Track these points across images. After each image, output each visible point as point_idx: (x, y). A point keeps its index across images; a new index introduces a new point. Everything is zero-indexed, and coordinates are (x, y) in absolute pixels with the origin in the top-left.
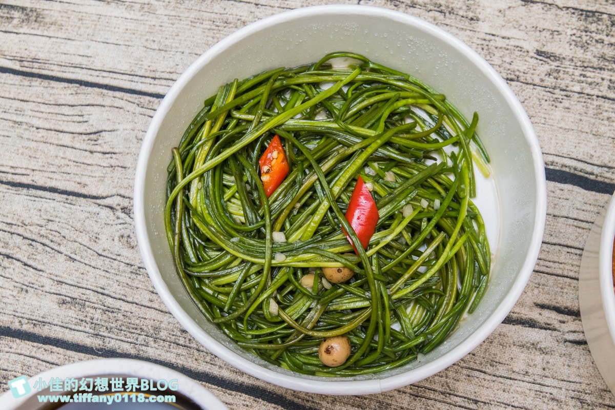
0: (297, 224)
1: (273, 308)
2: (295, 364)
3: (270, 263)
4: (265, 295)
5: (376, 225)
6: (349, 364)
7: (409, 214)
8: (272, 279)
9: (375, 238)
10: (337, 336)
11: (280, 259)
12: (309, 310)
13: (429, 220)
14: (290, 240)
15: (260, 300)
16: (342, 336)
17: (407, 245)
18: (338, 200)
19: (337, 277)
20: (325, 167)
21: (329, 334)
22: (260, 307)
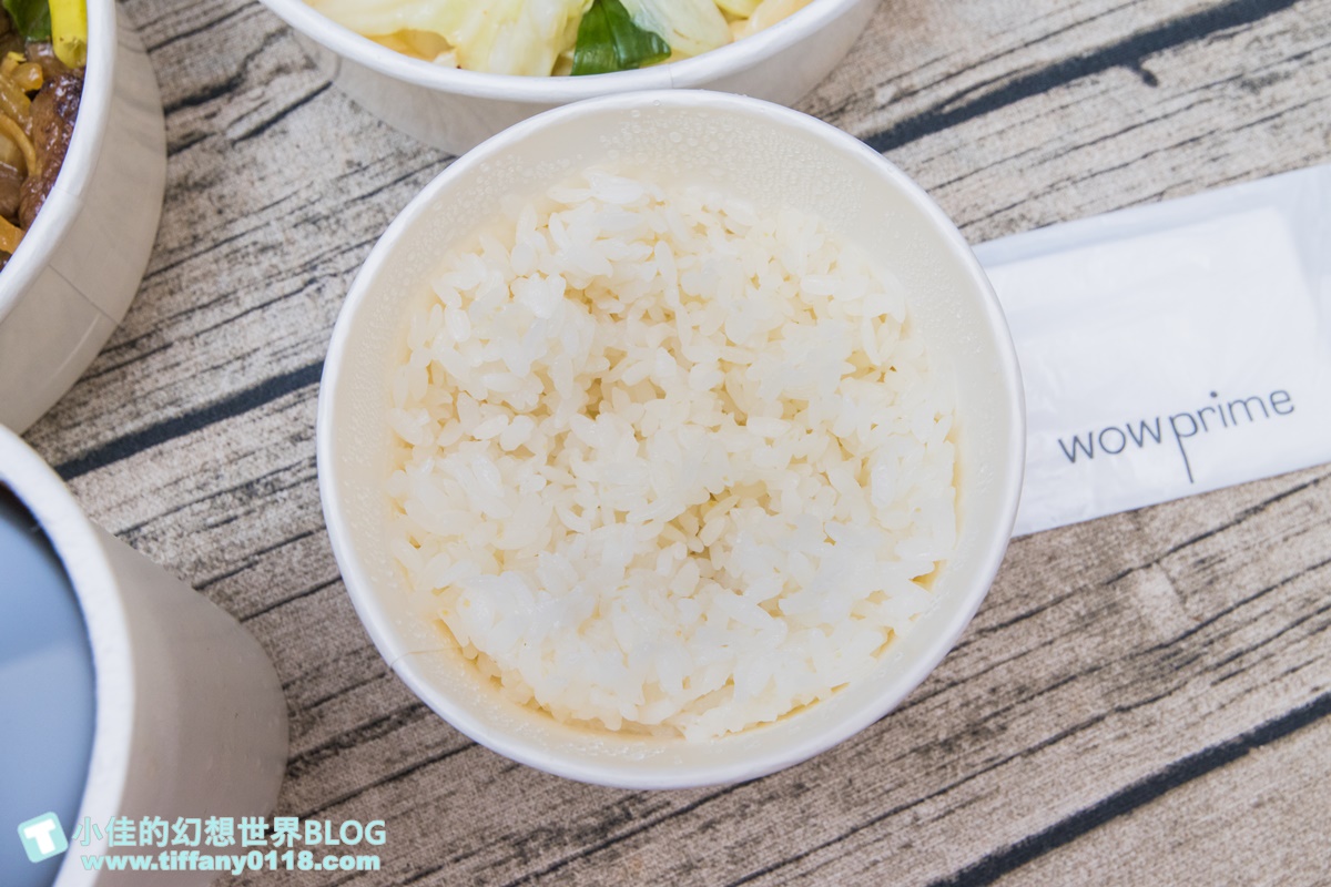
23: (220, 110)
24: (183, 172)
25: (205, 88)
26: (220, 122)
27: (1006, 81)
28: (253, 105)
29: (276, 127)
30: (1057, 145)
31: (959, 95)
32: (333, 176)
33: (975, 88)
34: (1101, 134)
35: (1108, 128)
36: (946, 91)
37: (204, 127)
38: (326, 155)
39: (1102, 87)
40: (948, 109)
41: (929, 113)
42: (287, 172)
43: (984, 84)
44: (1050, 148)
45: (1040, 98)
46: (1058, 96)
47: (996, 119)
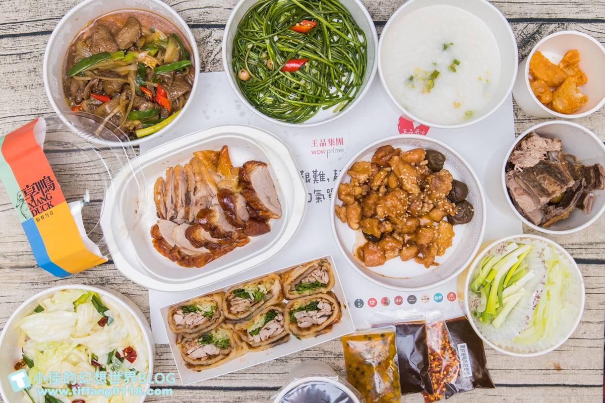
0: (283, 43)
1: (250, 46)
2: (235, 62)
3: (265, 38)
4: (254, 42)
5: (292, 72)
6: (242, 82)
7: (302, 82)
8: (261, 42)
9: (288, 73)
10: (249, 73)
11: (268, 42)
12: (254, 60)
13: (303, 91)
14: (277, 43)
15: (250, 40)
16: (250, 75)
17: (290, 87)
18: (298, 55)
19: (269, 65)
20: (308, 45)
21: (249, 71)
22: (249, 42)
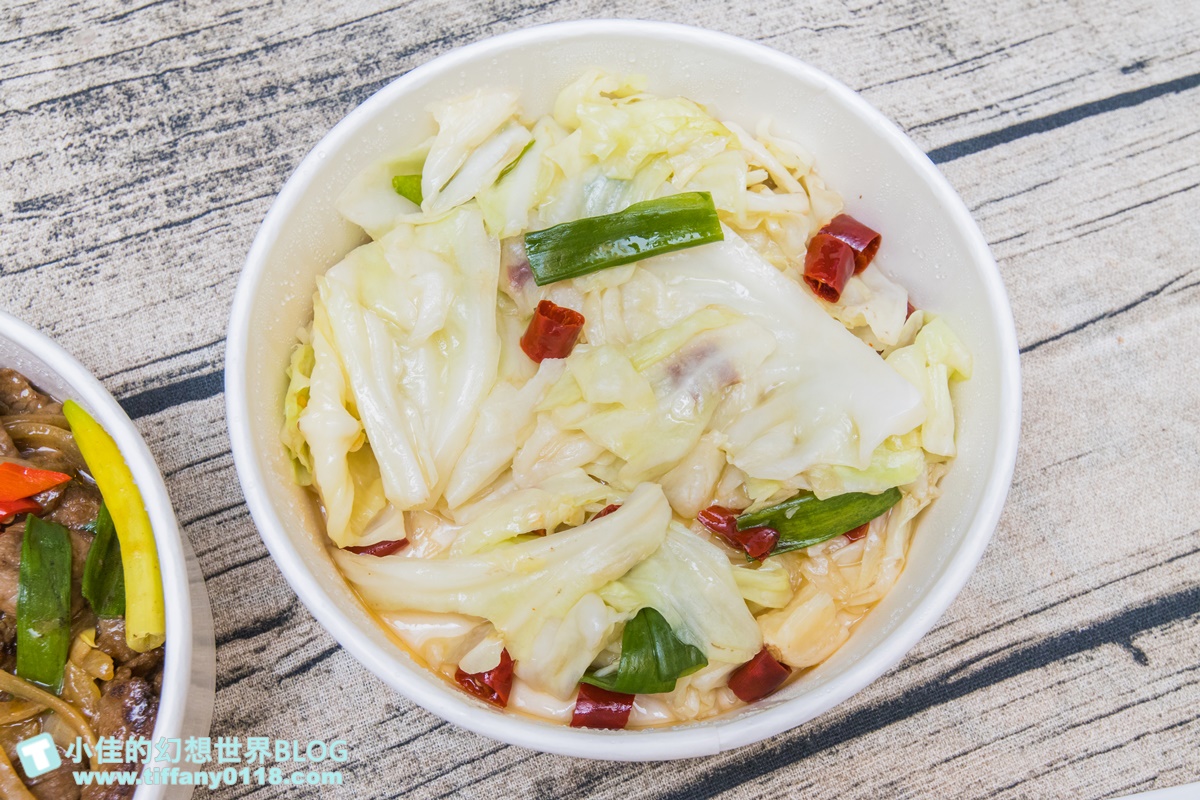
23: (269, 644)
24: (229, 708)
25: (257, 621)
26: (268, 657)
27: (1007, 653)
28: (301, 640)
29: (321, 665)
30: (1055, 722)
31: (964, 665)
32: (371, 721)
33: (978, 658)
34: (1097, 713)
35: (1103, 707)
36: (952, 660)
37: (252, 661)
38: (367, 698)
39: (1096, 663)
40: (953, 679)
41: (936, 683)
42: (329, 714)
43: (987, 654)
44: (1048, 726)
45: (1039, 672)
46: (1056, 670)
47: (998, 692)
